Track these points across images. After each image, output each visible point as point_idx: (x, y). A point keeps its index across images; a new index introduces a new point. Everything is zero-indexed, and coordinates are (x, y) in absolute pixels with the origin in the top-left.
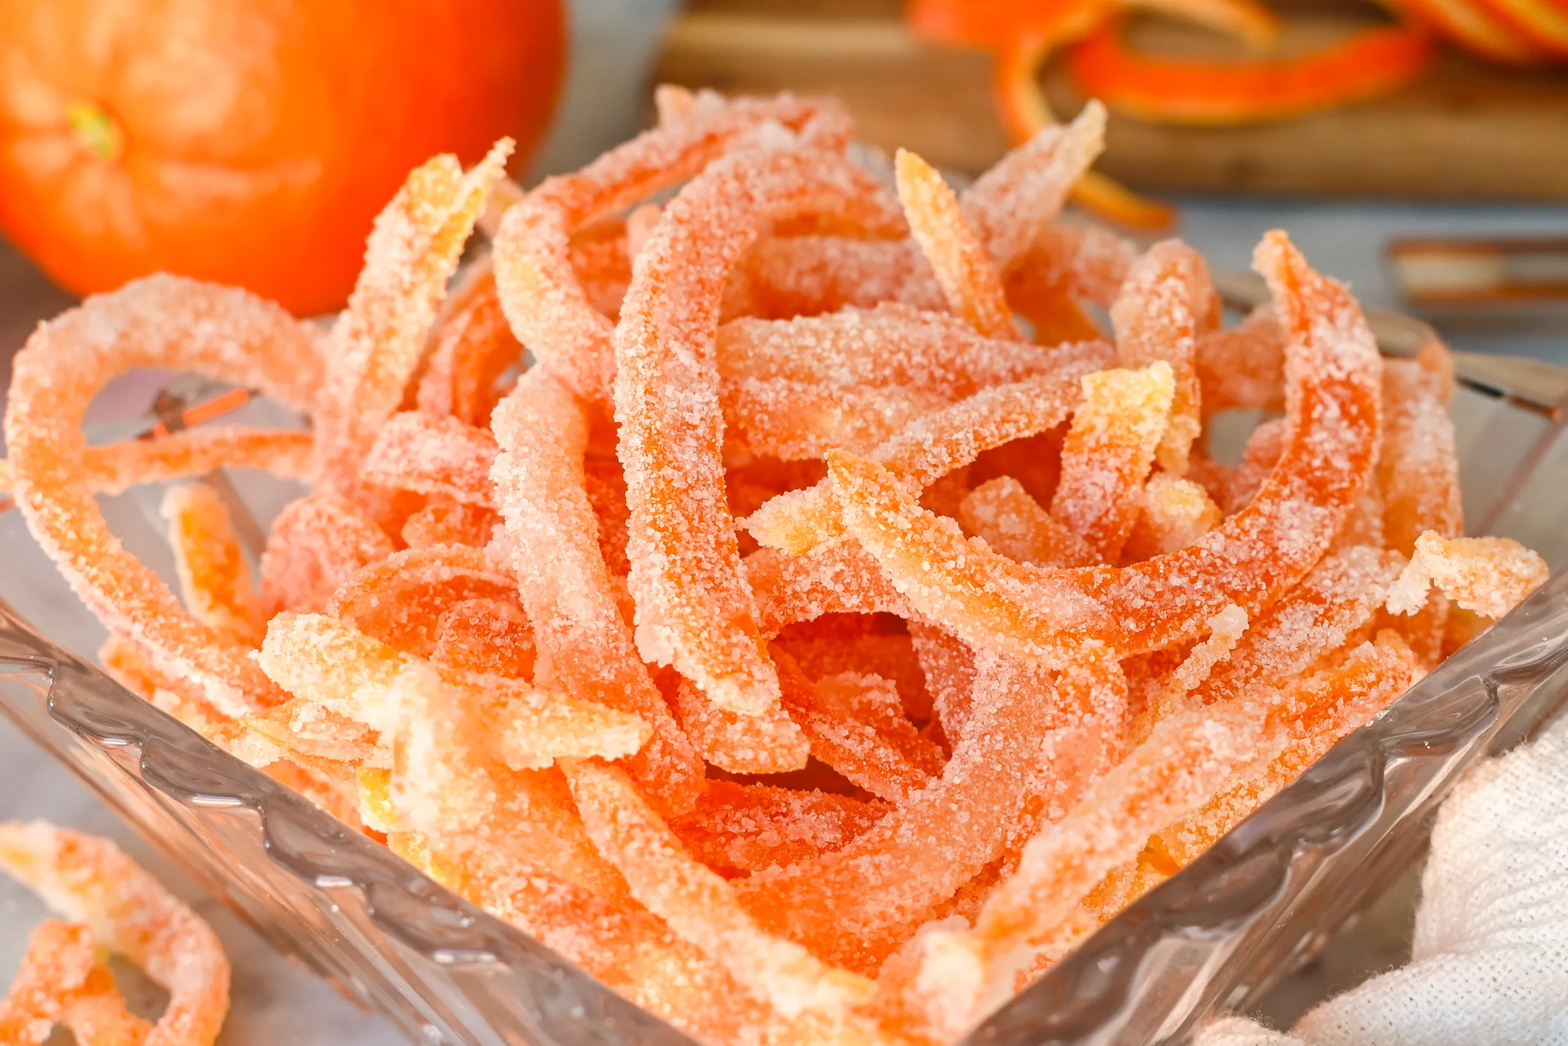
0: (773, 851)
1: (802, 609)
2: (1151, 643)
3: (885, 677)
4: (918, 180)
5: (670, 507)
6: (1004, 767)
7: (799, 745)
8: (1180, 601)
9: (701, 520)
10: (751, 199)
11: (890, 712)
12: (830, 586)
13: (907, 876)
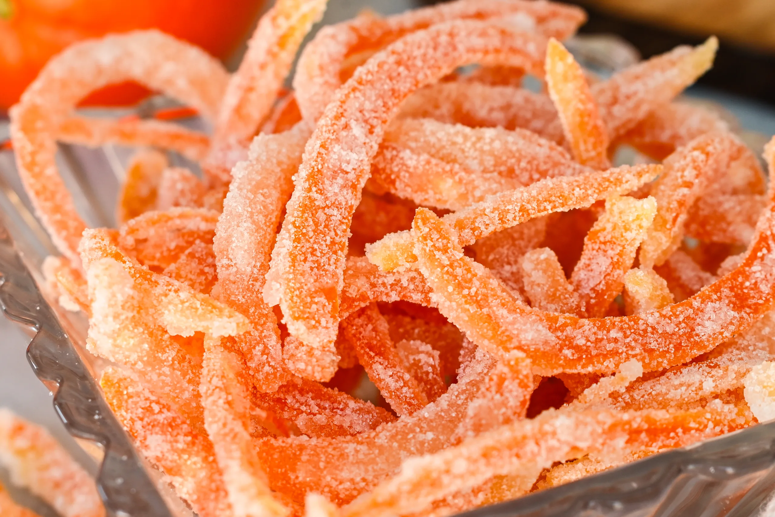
0: (322, 428)
1: (387, 294)
2: (579, 367)
3: (434, 348)
4: (557, 58)
5: (306, 215)
6: (458, 415)
7: (329, 368)
8: (610, 347)
9: (326, 226)
10: (455, 48)
11: (430, 369)
12: (405, 284)
13: (373, 461)
